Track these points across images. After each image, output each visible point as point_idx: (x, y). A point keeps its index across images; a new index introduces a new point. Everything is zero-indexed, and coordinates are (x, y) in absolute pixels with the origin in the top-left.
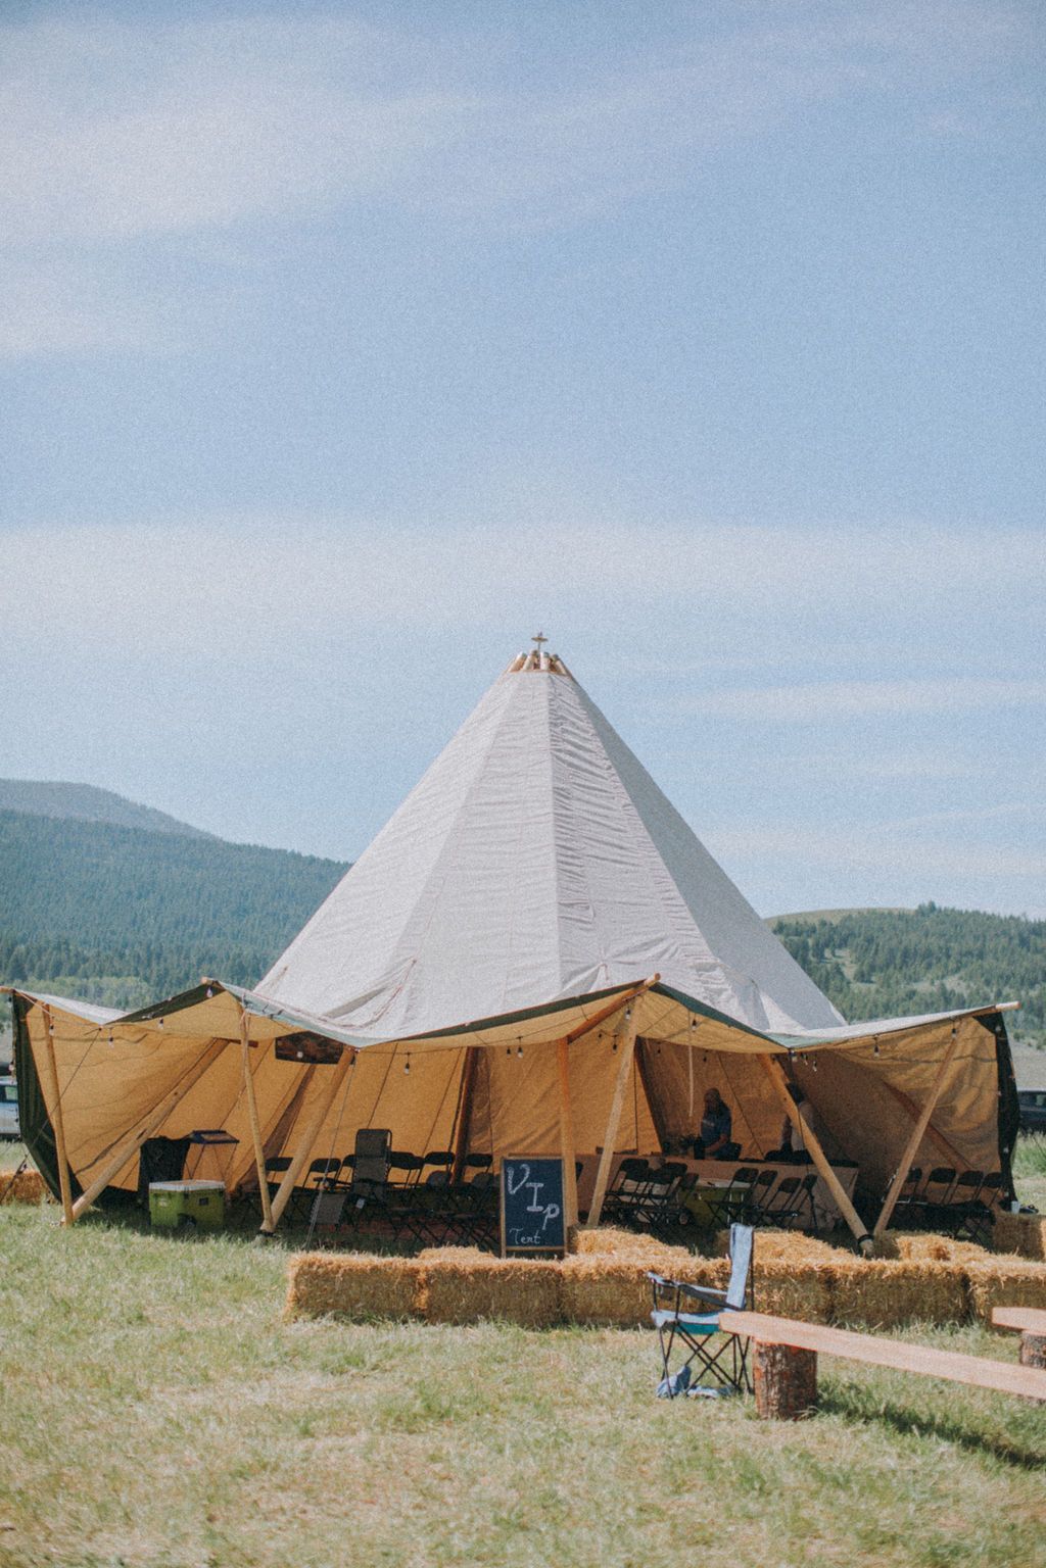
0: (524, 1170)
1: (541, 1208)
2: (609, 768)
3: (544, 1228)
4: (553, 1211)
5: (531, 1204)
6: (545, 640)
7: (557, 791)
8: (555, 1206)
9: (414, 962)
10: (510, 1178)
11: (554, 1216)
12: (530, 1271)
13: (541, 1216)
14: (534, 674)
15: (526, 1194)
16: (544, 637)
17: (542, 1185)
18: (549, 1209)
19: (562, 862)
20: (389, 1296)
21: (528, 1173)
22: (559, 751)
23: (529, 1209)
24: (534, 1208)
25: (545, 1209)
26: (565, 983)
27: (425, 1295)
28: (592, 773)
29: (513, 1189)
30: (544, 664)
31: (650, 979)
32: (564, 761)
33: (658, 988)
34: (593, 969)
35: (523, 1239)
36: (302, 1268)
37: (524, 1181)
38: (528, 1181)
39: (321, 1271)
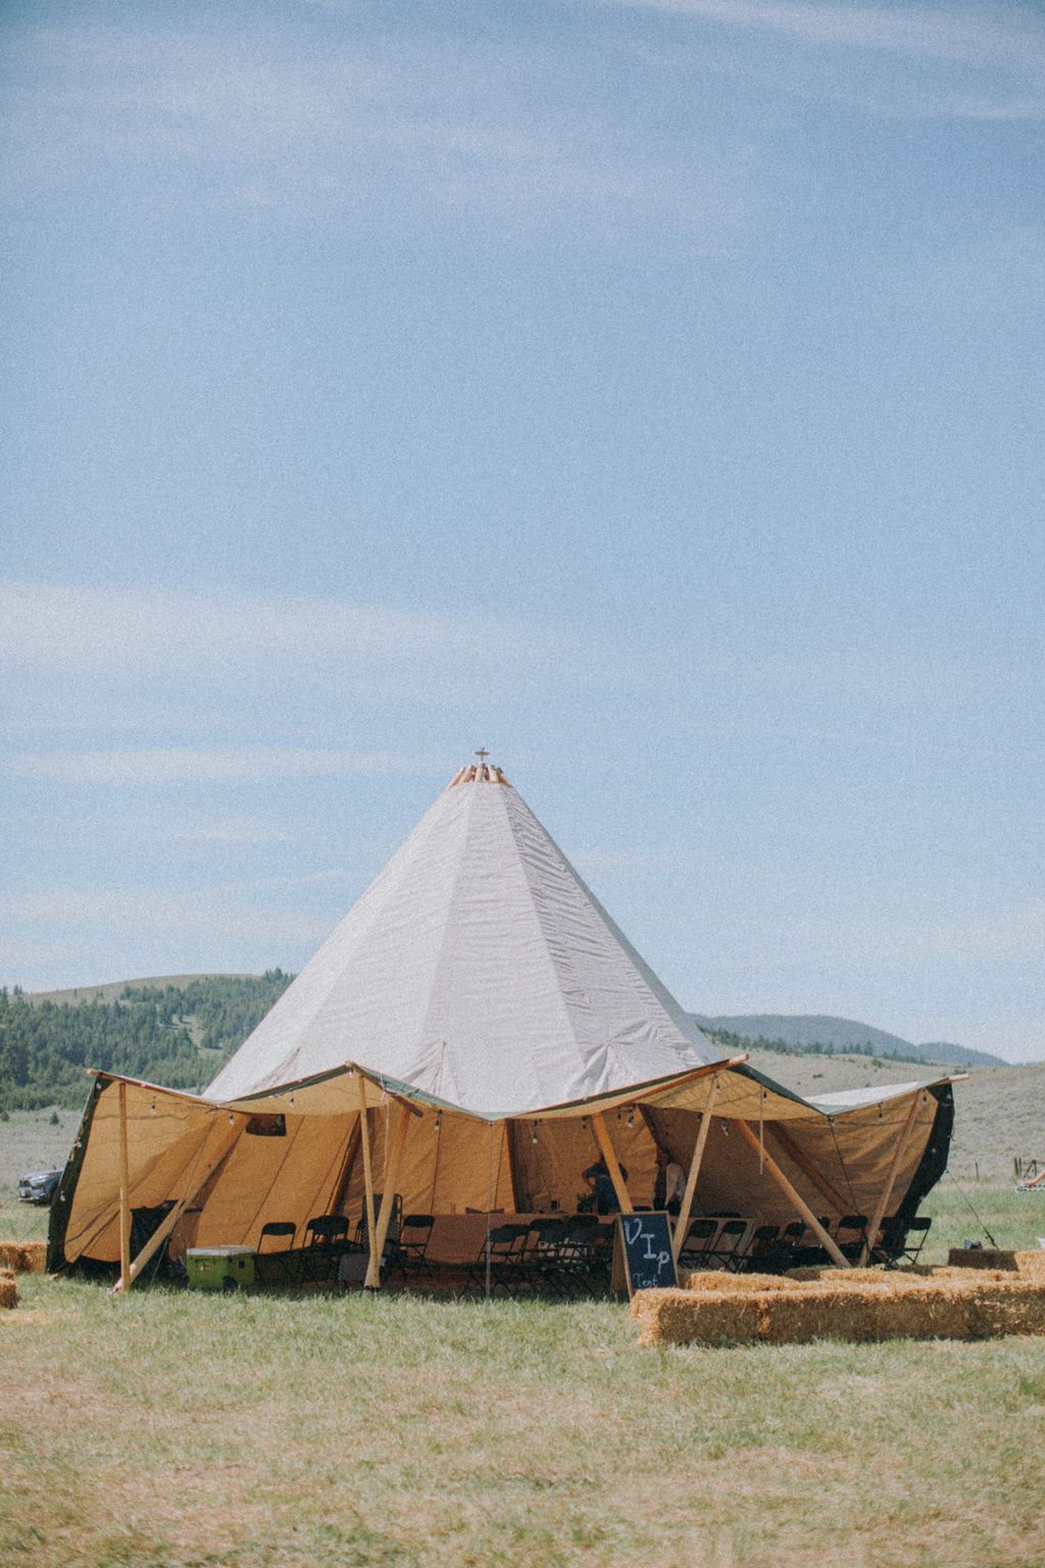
0: (637, 1224)
1: (654, 1256)
2: (565, 871)
3: (659, 1272)
4: (664, 1258)
5: (647, 1252)
6: (487, 754)
7: (535, 892)
8: (665, 1253)
9: (445, 1044)
10: (627, 1230)
11: (665, 1262)
12: (847, 1298)
13: (655, 1261)
14: (486, 785)
15: (641, 1242)
16: (485, 751)
17: (652, 1236)
18: (661, 1256)
19: (555, 955)
20: (735, 1324)
21: (641, 1226)
22: (526, 855)
23: (645, 1256)
24: (649, 1256)
25: (658, 1255)
26: (586, 1061)
27: (766, 1321)
28: (554, 875)
29: (630, 1239)
30: (493, 776)
32: (532, 865)
35: (644, 1283)
37: (637, 1235)
38: (641, 1233)
39: (681, 1307)
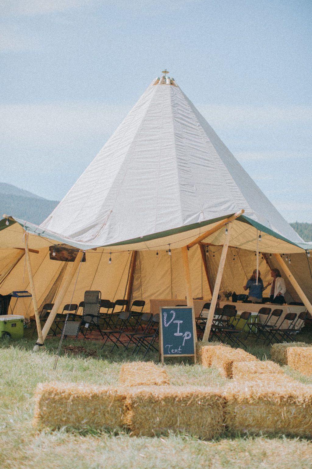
0: (172, 314)
1: (181, 334)
2: (199, 126)
3: (183, 345)
4: (188, 335)
5: (176, 332)
6: (168, 72)
7: (176, 135)
8: (189, 333)
9: (112, 211)
10: (165, 318)
11: (188, 338)
13: (181, 338)
14: (164, 86)
15: (173, 327)
16: (167, 71)
17: (182, 322)
18: (186, 334)
19: (180, 166)
20: (104, 415)
21: (174, 316)
22: (177, 118)
23: (175, 334)
24: (178, 334)
25: (183, 335)
26: (184, 220)
27: (130, 414)
28: (192, 128)
29: (167, 323)
30: (168, 82)
31: (238, 213)
32: (179, 122)
33: (241, 219)
34: (197, 214)
35: (172, 351)
36: (44, 395)
37: (172, 320)
38: (174, 320)
39: (57, 397)
